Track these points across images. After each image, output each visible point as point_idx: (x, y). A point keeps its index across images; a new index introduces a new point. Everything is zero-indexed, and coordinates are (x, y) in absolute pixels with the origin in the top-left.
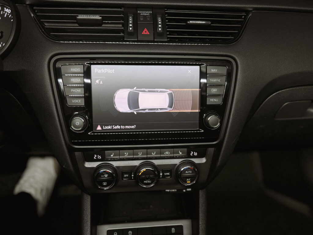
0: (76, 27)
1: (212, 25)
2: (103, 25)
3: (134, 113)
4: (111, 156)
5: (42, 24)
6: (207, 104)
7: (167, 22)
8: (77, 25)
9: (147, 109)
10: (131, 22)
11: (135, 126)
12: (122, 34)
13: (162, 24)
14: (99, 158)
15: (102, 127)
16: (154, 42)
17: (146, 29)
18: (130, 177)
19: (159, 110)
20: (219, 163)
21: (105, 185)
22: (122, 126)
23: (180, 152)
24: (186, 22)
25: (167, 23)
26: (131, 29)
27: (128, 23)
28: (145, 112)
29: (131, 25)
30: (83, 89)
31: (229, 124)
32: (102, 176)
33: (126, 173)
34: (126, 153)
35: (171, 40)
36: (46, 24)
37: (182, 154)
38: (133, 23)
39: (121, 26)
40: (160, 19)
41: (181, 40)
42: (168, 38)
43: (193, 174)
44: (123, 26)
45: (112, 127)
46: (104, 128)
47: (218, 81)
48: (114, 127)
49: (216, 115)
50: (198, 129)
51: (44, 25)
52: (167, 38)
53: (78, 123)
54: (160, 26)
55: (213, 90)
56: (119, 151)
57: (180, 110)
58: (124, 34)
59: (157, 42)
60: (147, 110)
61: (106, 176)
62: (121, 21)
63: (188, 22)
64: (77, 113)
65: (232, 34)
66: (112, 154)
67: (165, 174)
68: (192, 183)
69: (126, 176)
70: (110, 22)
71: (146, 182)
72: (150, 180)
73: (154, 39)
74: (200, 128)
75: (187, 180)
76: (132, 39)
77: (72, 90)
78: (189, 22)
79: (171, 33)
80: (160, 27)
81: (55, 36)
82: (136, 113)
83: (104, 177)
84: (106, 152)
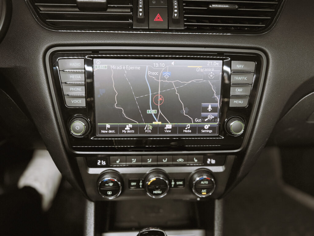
0: (76, 11)
1: (238, 9)
2: (108, 10)
4: (116, 163)
5: (36, 9)
6: (230, 106)
7: (184, 6)
8: (77, 10)
10: (141, 6)
12: (130, 21)
13: (179, 9)
14: (103, 163)
16: (168, 30)
17: (158, 16)
18: (138, 186)
20: (240, 174)
21: (110, 195)
23: (196, 159)
24: (208, 6)
25: (184, 8)
26: (141, 14)
27: (137, 8)
29: (141, 10)
30: (84, 87)
31: (255, 130)
32: (106, 185)
33: (134, 181)
34: (133, 160)
35: (189, 29)
36: (41, 9)
37: (198, 161)
38: (144, 8)
39: (129, 10)
40: (175, 2)
41: (200, 29)
42: (185, 25)
43: (210, 185)
44: (132, 11)
47: (244, 79)
49: (240, 120)
50: (218, 135)
51: (39, 10)
52: (183, 25)
53: (78, 127)
54: (176, 11)
55: (237, 90)
56: (125, 157)
58: (132, 21)
59: (172, 31)
61: (111, 184)
62: (129, 5)
63: (210, 6)
65: (263, 21)
66: (118, 160)
67: (178, 183)
68: (208, 195)
69: (133, 184)
70: (116, 6)
71: (155, 192)
72: (160, 191)
73: (168, 27)
74: (219, 134)
75: (203, 191)
76: (142, 26)
77: (72, 88)
78: (212, 6)
79: (189, 20)
80: (176, 13)
81: (51, 24)
83: (109, 186)
84: (111, 157)
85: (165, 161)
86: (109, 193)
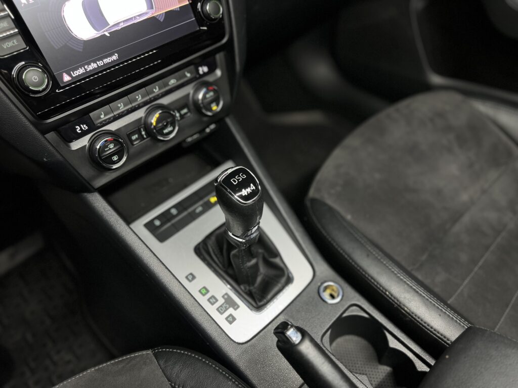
3: (105, 34)
4: (101, 118)
9: (121, 22)
11: (116, 54)
14: (85, 128)
15: (70, 75)
18: (141, 137)
19: (138, 18)
21: (116, 160)
22: (98, 63)
23: (188, 73)
28: (120, 28)
30: (10, 19)
32: (106, 149)
33: (133, 133)
34: (119, 105)
37: (190, 75)
45: (86, 69)
46: (74, 74)
48: (88, 67)
50: (198, 28)
53: (36, 77)
56: (108, 106)
57: (165, 10)
60: (122, 24)
61: (112, 146)
64: (23, 63)
66: (102, 114)
67: (182, 112)
69: (134, 137)
71: (166, 131)
72: (170, 126)
75: (212, 106)
82: (108, 35)
83: (110, 149)
84: (91, 114)
85: (156, 91)
86: (115, 158)
